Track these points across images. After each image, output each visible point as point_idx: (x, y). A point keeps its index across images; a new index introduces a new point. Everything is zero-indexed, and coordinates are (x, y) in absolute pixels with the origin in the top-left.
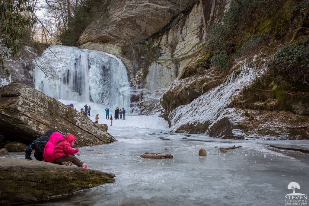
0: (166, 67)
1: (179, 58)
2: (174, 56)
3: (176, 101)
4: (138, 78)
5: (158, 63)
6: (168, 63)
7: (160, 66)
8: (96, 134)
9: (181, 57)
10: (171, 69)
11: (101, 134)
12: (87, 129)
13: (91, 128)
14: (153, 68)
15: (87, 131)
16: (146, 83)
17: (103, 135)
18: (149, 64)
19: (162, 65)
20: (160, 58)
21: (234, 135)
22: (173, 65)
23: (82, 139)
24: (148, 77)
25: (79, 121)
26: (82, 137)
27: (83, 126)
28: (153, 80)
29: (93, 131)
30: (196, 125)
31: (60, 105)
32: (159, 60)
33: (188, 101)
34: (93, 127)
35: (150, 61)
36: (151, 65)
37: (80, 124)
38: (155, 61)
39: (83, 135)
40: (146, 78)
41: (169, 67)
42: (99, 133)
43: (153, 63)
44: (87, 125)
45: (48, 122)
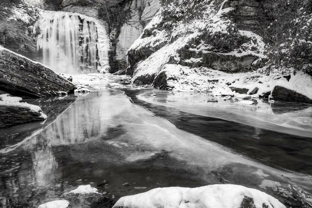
0: (135, 28)
1: (145, 20)
2: (142, 19)
3: (137, 57)
4: (112, 37)
5: (128, 24)
6: (136, 25)
7: (130, 27)
8: (61, 83)
9: (148, 19)
10: (139, 29)
11: (64, 84)
12: (53, 80)
13: (56, 80)
14: (125, 28)
15: (53, 81)
16: (119, 41)
17: (66, 85)
18: (121, 25)
19: (132, 26)
20: (130, 20)
21: (168, 85)
22: (141, 26)
23: (49, 88)
24: (120, 36)
25: (45, 75)
26: (49, 86)
27: (49, 78)
28: (124, 38)
29: (58, 82)
30: (147, 77)
31: (29, 63)
32: (129, 22)
33: (146, 57)
34: (57, 78)
35: (122, 22)
36: (122, 26)
37: (47, 77)
38: (126, 22)
39: (49, 85)
40: (118, 37)
41: (137, 27)
42: (63, 83)
43: (125, 24)
44: (52, 77)
45: (19, 76)
